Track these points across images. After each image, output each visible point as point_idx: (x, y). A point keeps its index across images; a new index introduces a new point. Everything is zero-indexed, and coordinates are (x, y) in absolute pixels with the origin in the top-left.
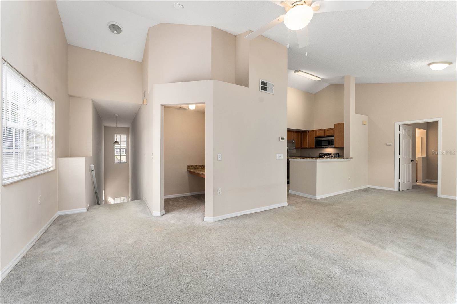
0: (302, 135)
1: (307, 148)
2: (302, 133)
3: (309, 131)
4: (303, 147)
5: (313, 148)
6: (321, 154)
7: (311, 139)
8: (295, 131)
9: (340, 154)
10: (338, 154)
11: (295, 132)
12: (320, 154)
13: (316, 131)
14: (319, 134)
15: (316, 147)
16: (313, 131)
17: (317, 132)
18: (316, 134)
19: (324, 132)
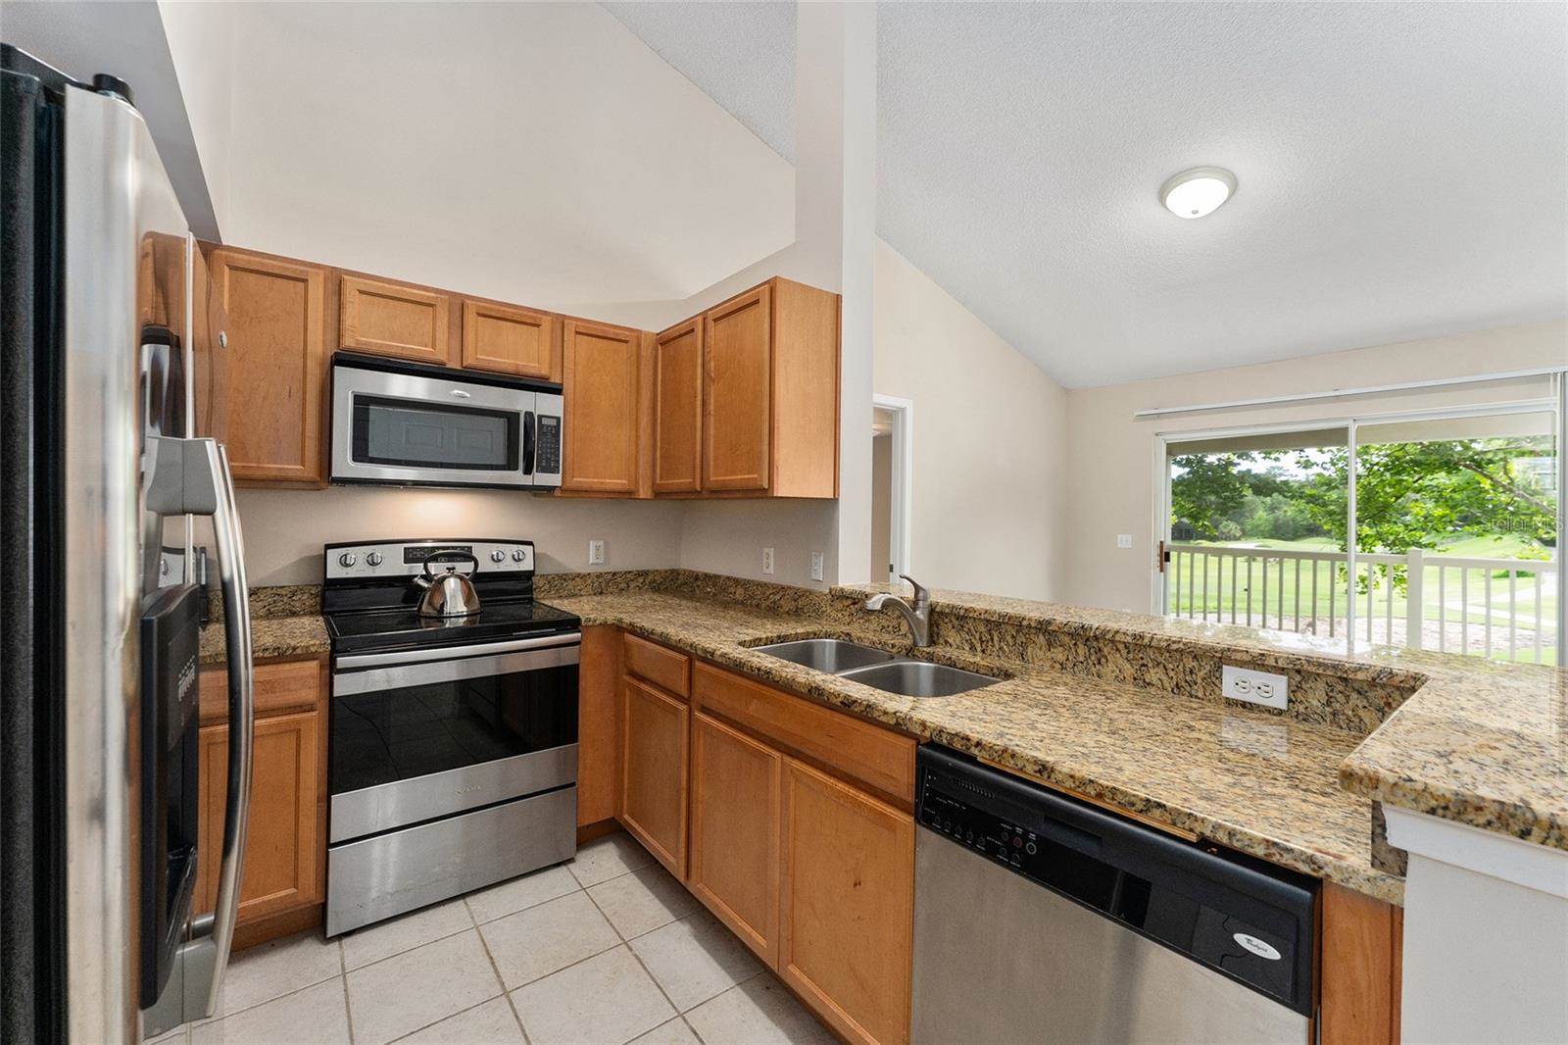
10: (529, 552)
13: (330, 277)
16: (276, 271)
17: (352, 296)
18: (339, 321)
19: (447, 319)
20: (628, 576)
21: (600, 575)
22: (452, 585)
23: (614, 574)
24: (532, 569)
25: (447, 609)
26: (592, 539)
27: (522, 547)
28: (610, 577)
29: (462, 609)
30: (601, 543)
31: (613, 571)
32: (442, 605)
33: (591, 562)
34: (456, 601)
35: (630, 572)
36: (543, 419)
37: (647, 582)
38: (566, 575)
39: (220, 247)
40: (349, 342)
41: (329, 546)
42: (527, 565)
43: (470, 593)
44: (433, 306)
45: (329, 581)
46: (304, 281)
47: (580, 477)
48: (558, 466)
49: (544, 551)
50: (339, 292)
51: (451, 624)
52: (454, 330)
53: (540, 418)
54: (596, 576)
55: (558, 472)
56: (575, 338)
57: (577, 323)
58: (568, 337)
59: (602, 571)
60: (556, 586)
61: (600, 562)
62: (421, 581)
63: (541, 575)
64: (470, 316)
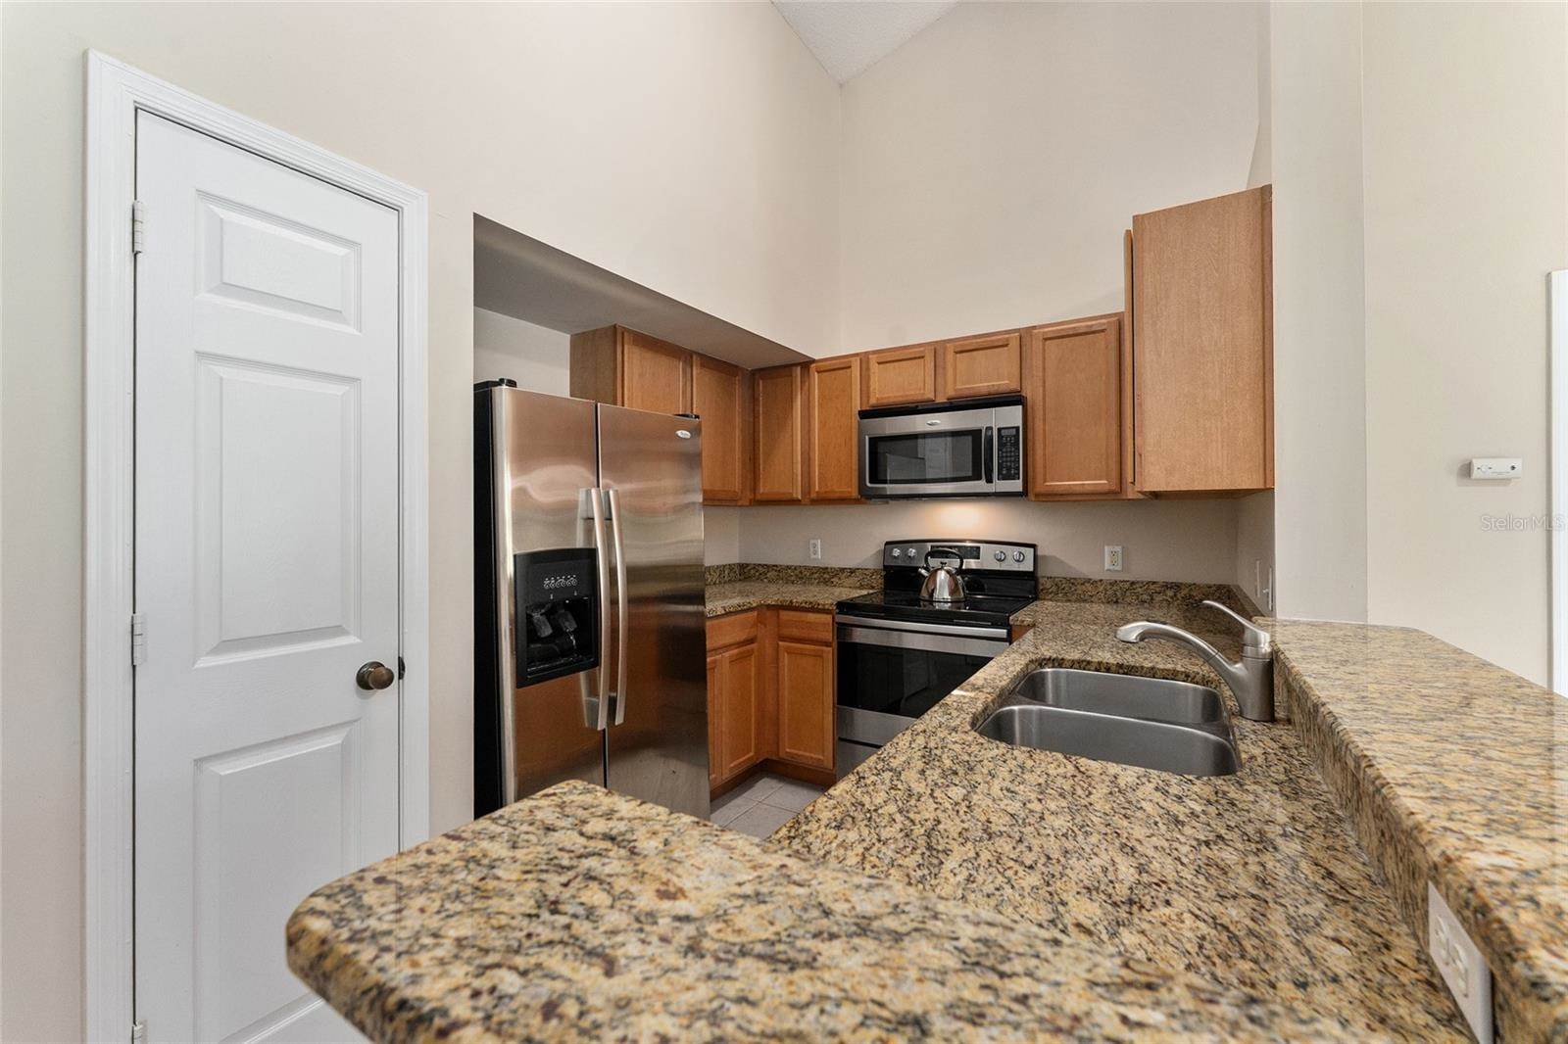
0: (754, 400)
1: (793, 502)
2: (753, 387)
3: (806, 364)
4: (764, 489)
5: (843, 501)
6: (896, 552)
7: (823, 424)
8: (701, 356)
9: (1039, 553)
10: (1029, 553)
11: (702, 366)
12: (890, 544)
13: (864, 358)
14: (887, 387)
15: (866, 496)
16: (839, 366)
17: (874, 367)
18: (868, 387)
19: (933, 364)
20: (1152, 587)
21: (1114, 583)
22: (942, 576)
23: (1133, 583)
24: (1032, 569)
25: (936, 596)
26: (1108, 545)
27: (1022, 549)
28: (1127, 586)
29: (947, 596)
30: (1118, 549)
31: (1132, 580)
32: (933, 591)
33: (1107, 567)
34: (942, 589)
35: (1154, 583)
36: (1003, 431)
37: (1179, 596)
38: (1075, 579)
39: (814, 361)
40: (873, 401)
41: (887, 543)
42: (1027, 566)
43: (956, 584)
44: (923, 357)
45: (886, 567)
46: (850, 367)
47: (1052, 480)
48: (1019, 474)
49: (1054, 554)
50: (868, 369)
51: (937, 607)
52: (940, 371)
53: (999, 430)
54: (1111, 584)
55: (1019, 478)
56: (1044, 345)
57: (1046, 330)
58: (1037, 345)
59: (1118, 579)
60: (1063, 589)
61: (1116, 568)
62: (923, 571)
63: (1044, 577)
64: (950, 356)
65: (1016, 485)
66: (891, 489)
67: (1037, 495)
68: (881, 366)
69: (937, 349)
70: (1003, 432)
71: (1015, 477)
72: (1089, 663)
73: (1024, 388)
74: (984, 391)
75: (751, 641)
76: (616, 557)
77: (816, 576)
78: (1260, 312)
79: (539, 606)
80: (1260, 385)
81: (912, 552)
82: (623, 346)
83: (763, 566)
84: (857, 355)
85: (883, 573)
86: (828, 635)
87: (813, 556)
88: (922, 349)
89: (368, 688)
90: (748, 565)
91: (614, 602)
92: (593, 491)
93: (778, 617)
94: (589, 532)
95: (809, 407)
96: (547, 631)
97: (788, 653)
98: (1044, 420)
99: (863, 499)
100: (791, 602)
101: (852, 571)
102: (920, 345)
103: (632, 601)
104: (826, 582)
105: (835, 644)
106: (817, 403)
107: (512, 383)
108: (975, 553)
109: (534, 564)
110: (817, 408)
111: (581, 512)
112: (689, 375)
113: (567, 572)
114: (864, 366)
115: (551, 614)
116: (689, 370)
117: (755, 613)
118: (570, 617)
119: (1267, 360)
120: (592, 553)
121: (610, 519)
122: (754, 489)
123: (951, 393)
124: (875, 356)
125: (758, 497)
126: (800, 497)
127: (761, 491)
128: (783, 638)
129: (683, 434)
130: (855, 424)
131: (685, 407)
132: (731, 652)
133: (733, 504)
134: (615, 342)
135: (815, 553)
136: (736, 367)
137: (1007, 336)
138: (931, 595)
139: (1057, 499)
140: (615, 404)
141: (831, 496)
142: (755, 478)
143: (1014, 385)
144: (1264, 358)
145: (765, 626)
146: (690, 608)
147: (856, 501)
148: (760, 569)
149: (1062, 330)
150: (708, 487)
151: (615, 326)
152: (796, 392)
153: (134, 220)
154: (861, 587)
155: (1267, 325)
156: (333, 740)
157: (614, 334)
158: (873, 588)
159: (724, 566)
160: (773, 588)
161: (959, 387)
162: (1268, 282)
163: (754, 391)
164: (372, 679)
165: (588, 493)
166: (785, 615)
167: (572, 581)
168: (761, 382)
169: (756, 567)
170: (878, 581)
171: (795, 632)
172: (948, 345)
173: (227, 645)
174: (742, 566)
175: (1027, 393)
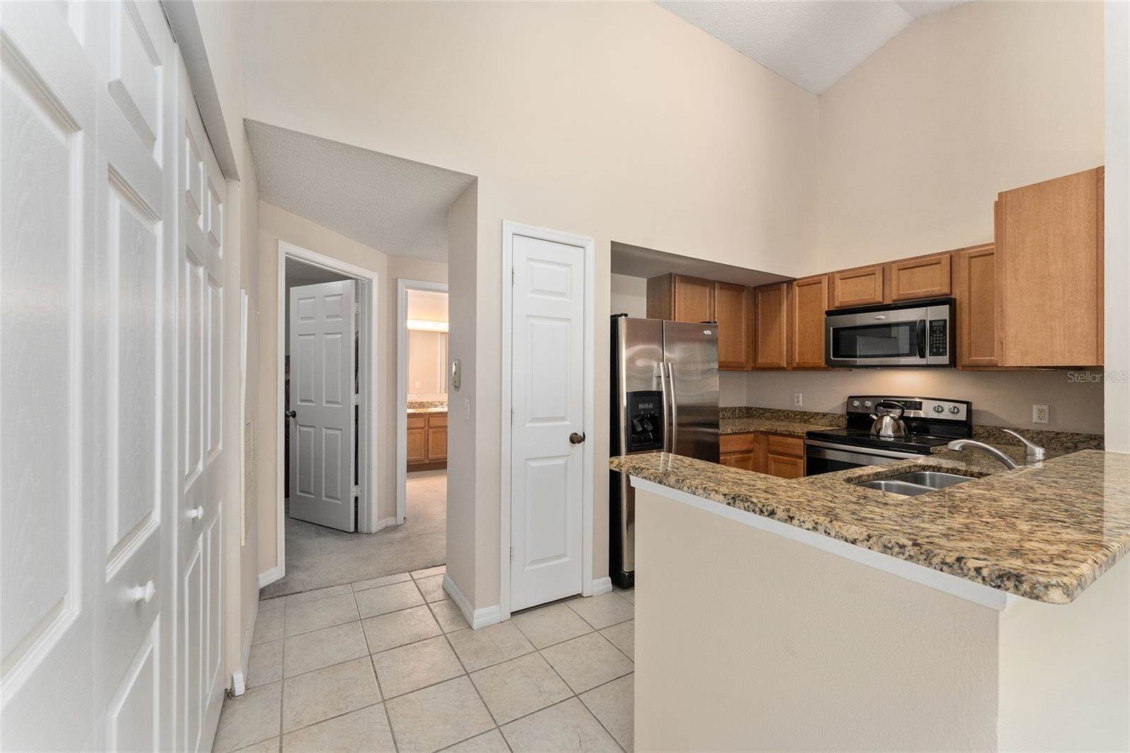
0: (756, 305)
1: (783, 369)
2: (755, 297)
3: (790, 282)
4: (762, 360)
5: (815, 368)
6: (856, 403)
7: (801, 320)
8: (720, 282)
9: (974, 408)
10: (963, 408)
11: (720, 289)
12: (852, 398)
13: (831, 277)
14: (846, 294)
15: (830, 366)
16: (812, 282)
17: (838, 282)
18: (833, 295)
19: (881, 279)
20: (1076, 437)
21: (1040, 433)
22: (887, 419)
23: (1058, 434)
24: (965, 419)
25: (882, 433)
26: (1035, 404)
27: (957, 405)
28: (1053, 435)
29: (890, 433)
30: (1045, 407)
31: (1058, 431)
32: (880, 429)
33: (1034, 421)
34: (887, 426)
35: (1078, 434)
39: (795, 280)
40: (837, 304)
41: (850, 397)
42: (962, 416)
43: (899, 427)
44: (874, 274)
45: (848, 413)
46: (820, 283)
47: (976, 356)
48: (946, 352)
49: (986, 409)
50: (833, 283)
51: (883, 439)
52: (886, 282)
53: (931, 322)
54: (1037, 433)
55: (946, 355)
56: (970, 261)
57: (972, 251)
58: (964, 263)
59: (1044, 430)
60: (994, 435)
61: (1043, 422)
62: (874, 417)
63: (976, 425)
64: (894, 273)
65: (945, 360)
66: (859, 361)
67: (963, 366)
68: (843, 281)
69: (885, 268)
70: (934, 324)
71: (943, 354)
72: (959, 470)
73: (953, 291)
74: (922, 295)
75: (749, 451)
76: (673, 399)
77: (798, 417)
78: (1095, 250)
79: (637, 417)
80: (1095, 298)
81: (868, 404)
82: (675, 283)
83: (762, 409)
84: (826, 274)
85: (847, 417)
86: (801, 452)
87: (796, 404)
88: (873, 268)
89: (574, 443)
90: (752, 408)
91: (670, 424)
92: (661, 364)
93: (768, 439)
94: (659, 384)
95: (792, 309)
96: (640, 429)
97: (774, 461)
98: (970, 314)
99: (830, 368)
100: (776, 430)
101: (824, 415)
102: (873, 266)
103: (679, 425)
104: (805, 422)
105: (805, 458)
106: (797, 306)
107: (626, 315)
108: (918, 406)
109: (635, 397)
110: (797, 310)
111: (655, 373)
112: (712, 295)
113: (649, 402)
114: (831, 282)
115: (641, 421)
116: (712, 292)
117: (753, 435)
118: (650, 424)
119: (1099, 282)
120: (660, 393)
121: (669, 377)
122: (755, 360)
123: (895, 297)
124: (839, 274)
125: (757, 365)
126: (785, 366)
127: (760, 361)
128: (773, 452)
129: (707, 332)
130: (824, 320)
131: (710, 317)
132: (736, 456)
133: (740, 369)
134: (671, 283)
135: (798, 402)
136: (743, 286)
137: (940, 256)
138: (879, 432)
139: (981, 369)
140: (670, 320)
141: (807, 365)
142: (755, 354)
143: (946, 290)
144: (1097, 280)
145: (759, 443)
146: (711, 430)
147: (824, 369)
148: (761, 411)
149: (985, 250)
150: (723, 359)
151: (671, 274)
152: (783, 298)
153: (513, 273)
154: (831, 425)
155: (1100, 258)
156: (561, 462)
157: (670, 278)
158: (839, 426)
159: (735, 408)
160: (767, 423)
161: (901, 292)
162: (1101, 231)
163: (755, 299)
164: (576, 439)
165: (659, 365)
166: (771, 437)
167: (651, 406)
168: (760, 294)
169: (757, 409)
170: (843, 422)
171: (780, 449)
172: (893, 265)
173: (534, 420)
174: (748, 409)
175: (957, 294)
